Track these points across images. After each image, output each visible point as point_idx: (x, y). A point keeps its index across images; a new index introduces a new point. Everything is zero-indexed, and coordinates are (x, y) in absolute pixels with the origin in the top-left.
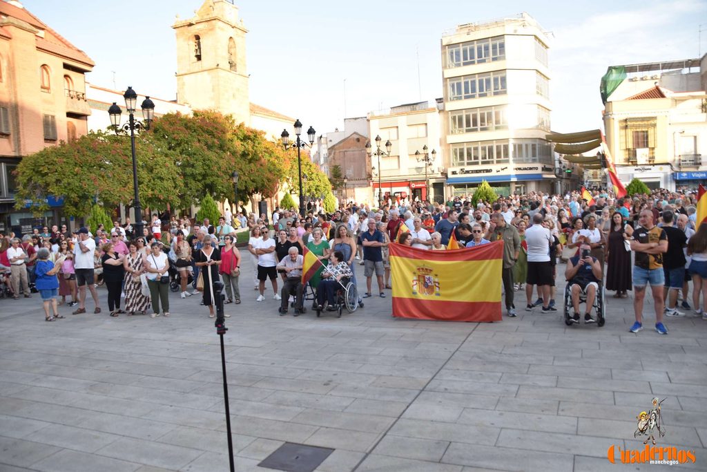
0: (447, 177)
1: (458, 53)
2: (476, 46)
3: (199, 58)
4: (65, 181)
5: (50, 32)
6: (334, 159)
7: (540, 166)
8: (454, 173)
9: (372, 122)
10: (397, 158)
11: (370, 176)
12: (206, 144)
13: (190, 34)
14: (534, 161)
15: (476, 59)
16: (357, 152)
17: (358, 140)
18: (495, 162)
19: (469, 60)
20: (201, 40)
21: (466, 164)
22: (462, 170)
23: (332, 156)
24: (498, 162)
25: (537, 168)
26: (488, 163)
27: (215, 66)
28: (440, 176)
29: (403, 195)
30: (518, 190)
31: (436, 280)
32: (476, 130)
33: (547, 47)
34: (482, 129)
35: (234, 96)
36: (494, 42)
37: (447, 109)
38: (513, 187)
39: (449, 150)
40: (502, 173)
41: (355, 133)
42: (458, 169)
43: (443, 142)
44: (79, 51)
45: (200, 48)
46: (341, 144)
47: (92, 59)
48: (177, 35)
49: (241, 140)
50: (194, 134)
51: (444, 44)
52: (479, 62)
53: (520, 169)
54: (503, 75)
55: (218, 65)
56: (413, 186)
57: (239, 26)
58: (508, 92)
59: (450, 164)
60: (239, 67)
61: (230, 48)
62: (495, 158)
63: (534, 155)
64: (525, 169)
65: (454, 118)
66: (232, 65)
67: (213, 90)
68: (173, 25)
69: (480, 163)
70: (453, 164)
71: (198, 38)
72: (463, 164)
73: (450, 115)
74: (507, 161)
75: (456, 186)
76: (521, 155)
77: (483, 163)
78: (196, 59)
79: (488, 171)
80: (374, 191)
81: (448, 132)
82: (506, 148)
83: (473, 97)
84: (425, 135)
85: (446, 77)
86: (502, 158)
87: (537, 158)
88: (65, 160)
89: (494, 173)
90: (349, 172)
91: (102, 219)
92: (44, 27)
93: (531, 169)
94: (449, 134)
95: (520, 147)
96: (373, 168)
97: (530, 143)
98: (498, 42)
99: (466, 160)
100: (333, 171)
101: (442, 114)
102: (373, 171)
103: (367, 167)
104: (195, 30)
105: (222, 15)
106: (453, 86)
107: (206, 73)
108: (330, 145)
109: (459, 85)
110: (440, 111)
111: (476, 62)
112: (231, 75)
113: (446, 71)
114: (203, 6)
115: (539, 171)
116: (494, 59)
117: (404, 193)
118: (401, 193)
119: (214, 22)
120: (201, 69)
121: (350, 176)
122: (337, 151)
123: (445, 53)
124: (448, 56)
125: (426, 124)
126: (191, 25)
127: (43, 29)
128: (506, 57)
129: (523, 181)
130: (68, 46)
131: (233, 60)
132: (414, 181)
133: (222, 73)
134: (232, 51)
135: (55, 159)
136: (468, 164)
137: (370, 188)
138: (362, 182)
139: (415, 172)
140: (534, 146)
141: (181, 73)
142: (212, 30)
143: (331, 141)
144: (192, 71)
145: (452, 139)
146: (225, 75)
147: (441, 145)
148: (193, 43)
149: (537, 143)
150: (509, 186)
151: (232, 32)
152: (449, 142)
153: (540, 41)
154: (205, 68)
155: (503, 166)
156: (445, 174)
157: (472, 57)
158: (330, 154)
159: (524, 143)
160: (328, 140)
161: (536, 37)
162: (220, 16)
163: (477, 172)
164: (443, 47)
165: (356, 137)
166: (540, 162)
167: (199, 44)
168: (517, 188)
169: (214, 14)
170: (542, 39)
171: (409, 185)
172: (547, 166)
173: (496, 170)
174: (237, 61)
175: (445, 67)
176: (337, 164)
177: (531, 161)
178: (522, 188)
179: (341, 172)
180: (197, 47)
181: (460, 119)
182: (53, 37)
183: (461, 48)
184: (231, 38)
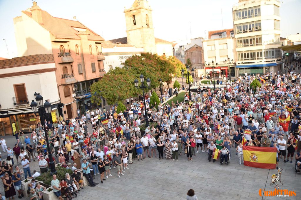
0: (236, 65)
1: (240, 13)
2: (247, 10)
3: (135, 24)
4: (108, 93)
5: (88, 29)
6: (187, 56)
7: (276, 60)
8: (239, 63)
9: (204, 43)
10: (215, 58)
11: (204, 65)
12: (151, 71)
13: (131, 15)
14: (273, 58)
15: (248, 16)
16: (197, 53)
17: (197, 48)
18: (256, 59)
19: (245, 17)
20: (135, 17)
21: (244, 60)
22: (242, 62)
23: (186, 55)
24: (258, 59)
25: (274, 61)
26: (253, 59)
27: (142, 27)
28: (233, 64)
29: (218, 72)
30: (266, 70)
31: (257, 157)
32: (248, 46)
33: (279, 7)
34: (251, 46)
35: (149, 38)
36: (256, 8)
37: (236, 37)
38: (264, 69)
39: (237, 54)
40: (259, 64)
41: (195, 45)
42: (240, 62)
43: (234, 51)
44: (99, 36)
45: (135, 20)
46: (190, 50)
47: (104, 38)
48: (125, 15)
49: (160, 64)
50: (145, 67)
51: (234, 10)
52: (249, 17)
53: (267, 62)
54: (260, 22)
55: (143, 27)
56: (222, 69)
57: (150, 9)
58: (262, 30)
59: (237, 59)
60: (150, 26)
61: (146, 18)
62: (256, 57)
63: (273, 55)
64: (269, 61)
65: (239, 41)
66: (148, 25)
67: (141, 37)
68: (124, 11)
69: (250, 59)
70: (239, 60)
71: (134, 16)
72: (243, 60)
73: (237, 40)
74: (262, 59)
75: (240, 69)
76: (268, 56)
77: (251, 59)
78: (133, 24)
79: (253, 63)
80: (205, 70)
81: (236, 47)
82: (261, 53)
83: (246, 32)
84: (226, 48)
85: (235, 24)
86: (260, 57)
87: (274, 56)
88: (107, 86)
89: (256, 64)
90: (193, 61)
91: (122, 106)
92: (86, 28)
93: (272, 61)
94: (236, 48)
95: (267, 52)
96: (205, 62)
97: (271, 50)
98: (257, 8)
99: (244, 58)
100: (187, 61)
101: (233, 39)
102: (205, 63)
103: (203, 61)
104: (132, 13)
105: (143, 6)
106: (238, 27)
107: (138, 30)
108: (185, 50)
109: (240, 27)
110: (233, 38)
111: (248, 17)
112: (148, 29)
113: (235, 22)
114: (134, 2)
115: (275, 62)
116: (256, 16)
117: (218, 71)
118: (217, 71)
119: (140, 9)
120: (136, 28)
121: (194, 62)
122: (188, 52)
123: (234, 13)
124: (235, 14)
125: (227, 44)
126: (131, 11)
127: (85, 28)
128: (261, 15)
129: (268, 66)
130: (95, 34)
131: (148, 23)
132: (222, 67)
133: (144, 29)
134: (147, 19)
135: (104, 86)
136: (245, 60)
137: (204, 69)
138: (199, 65)
139: (223, 63)
140: (273, 51)
141: (128, 30)
142: (139, 12)
143: (186, 48)
144: (132, 29)
145: (238, 50)
146: (146, 29)
147: (233, 52)
148: (132, 18)
149: (274, 50)
150: (262, 68)
151: (146, 12)
152: (236, 51)
153: (276, 5)
154: (137, 28)
155: (260, 60)
156: (235, 64)
157: (246, 15)
158: (185, 54)
159: (269, 51)
160: (184, 48)
161: (274, 5)
162: (142, 7)
163: (249, 63)
164: (233, 11)
165: (196, 46)
166: (276, 58)
167: (134, 18)
168: (266, 69)
169: (140, 6)
170: (277, 5)
171: (220, 68)
172: (279, 59)
173: (257, 62)
174: (150, 24)
175: (234, 19)
176: (189, 58)
177: (272, 58)
178: (268, 69)
179: (191, 61)
180: (134, 20)
181: (241, 41)
182: (89, 31)
183: (241, 11)
184: (147, 14)
